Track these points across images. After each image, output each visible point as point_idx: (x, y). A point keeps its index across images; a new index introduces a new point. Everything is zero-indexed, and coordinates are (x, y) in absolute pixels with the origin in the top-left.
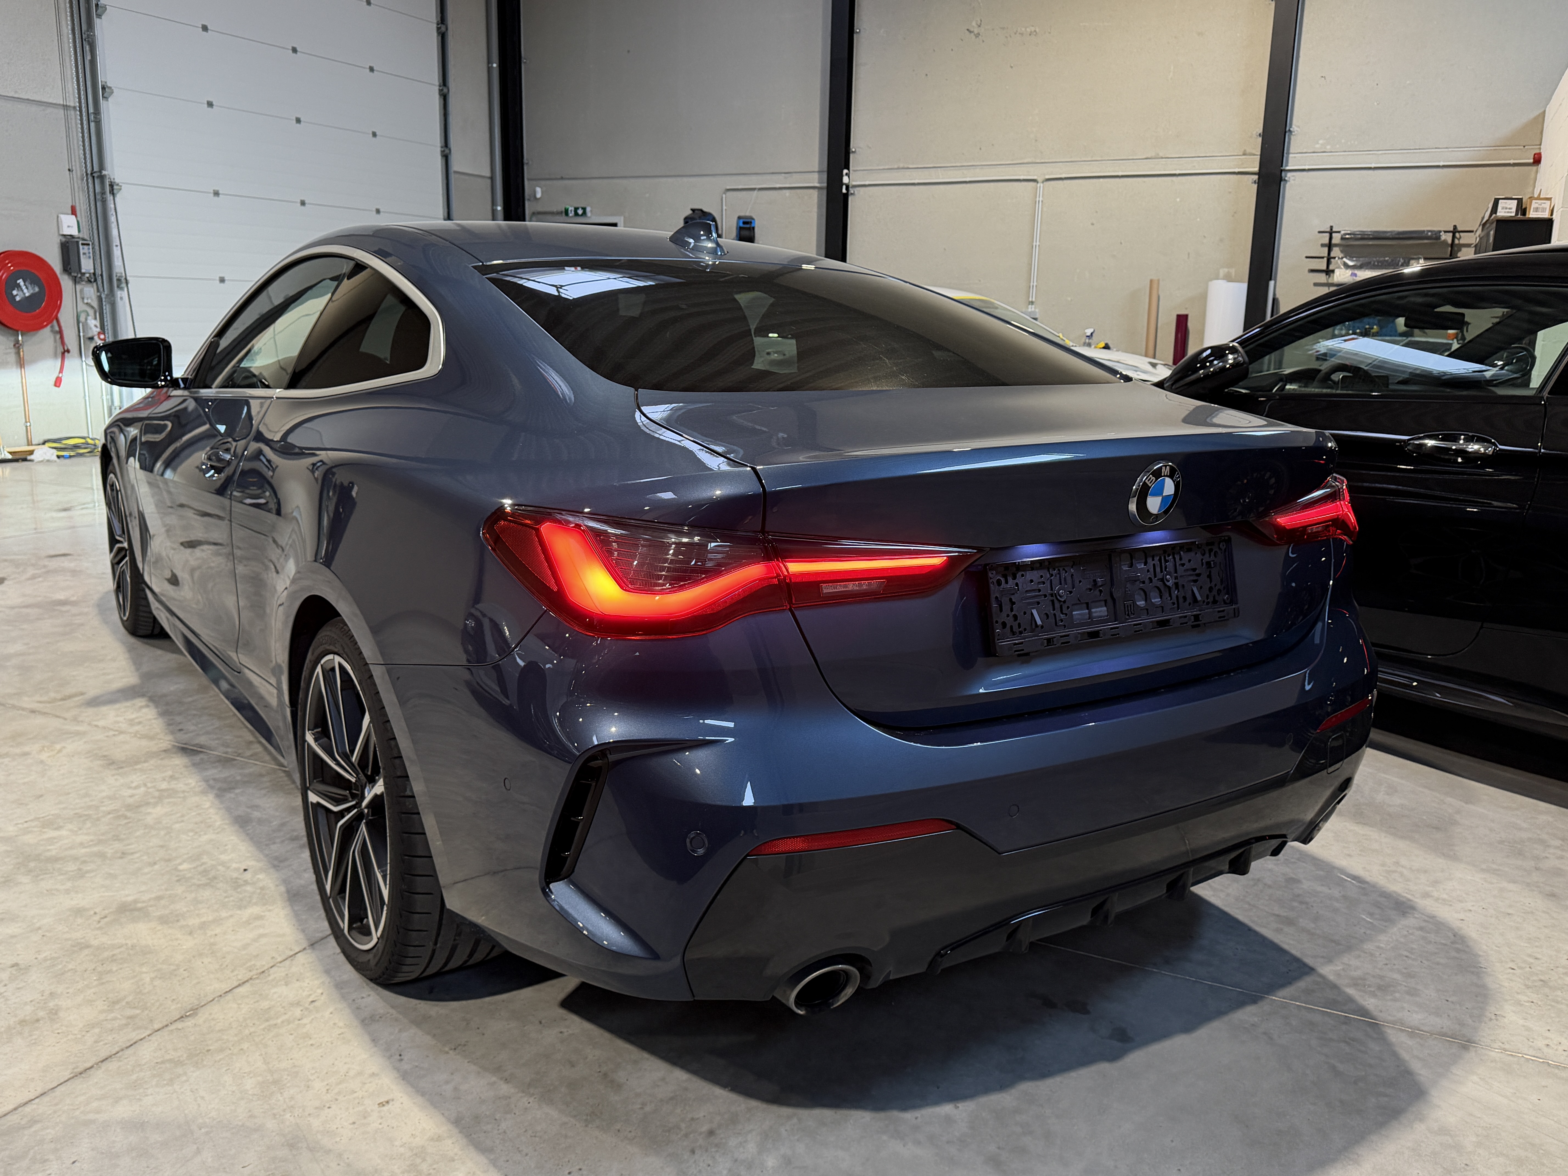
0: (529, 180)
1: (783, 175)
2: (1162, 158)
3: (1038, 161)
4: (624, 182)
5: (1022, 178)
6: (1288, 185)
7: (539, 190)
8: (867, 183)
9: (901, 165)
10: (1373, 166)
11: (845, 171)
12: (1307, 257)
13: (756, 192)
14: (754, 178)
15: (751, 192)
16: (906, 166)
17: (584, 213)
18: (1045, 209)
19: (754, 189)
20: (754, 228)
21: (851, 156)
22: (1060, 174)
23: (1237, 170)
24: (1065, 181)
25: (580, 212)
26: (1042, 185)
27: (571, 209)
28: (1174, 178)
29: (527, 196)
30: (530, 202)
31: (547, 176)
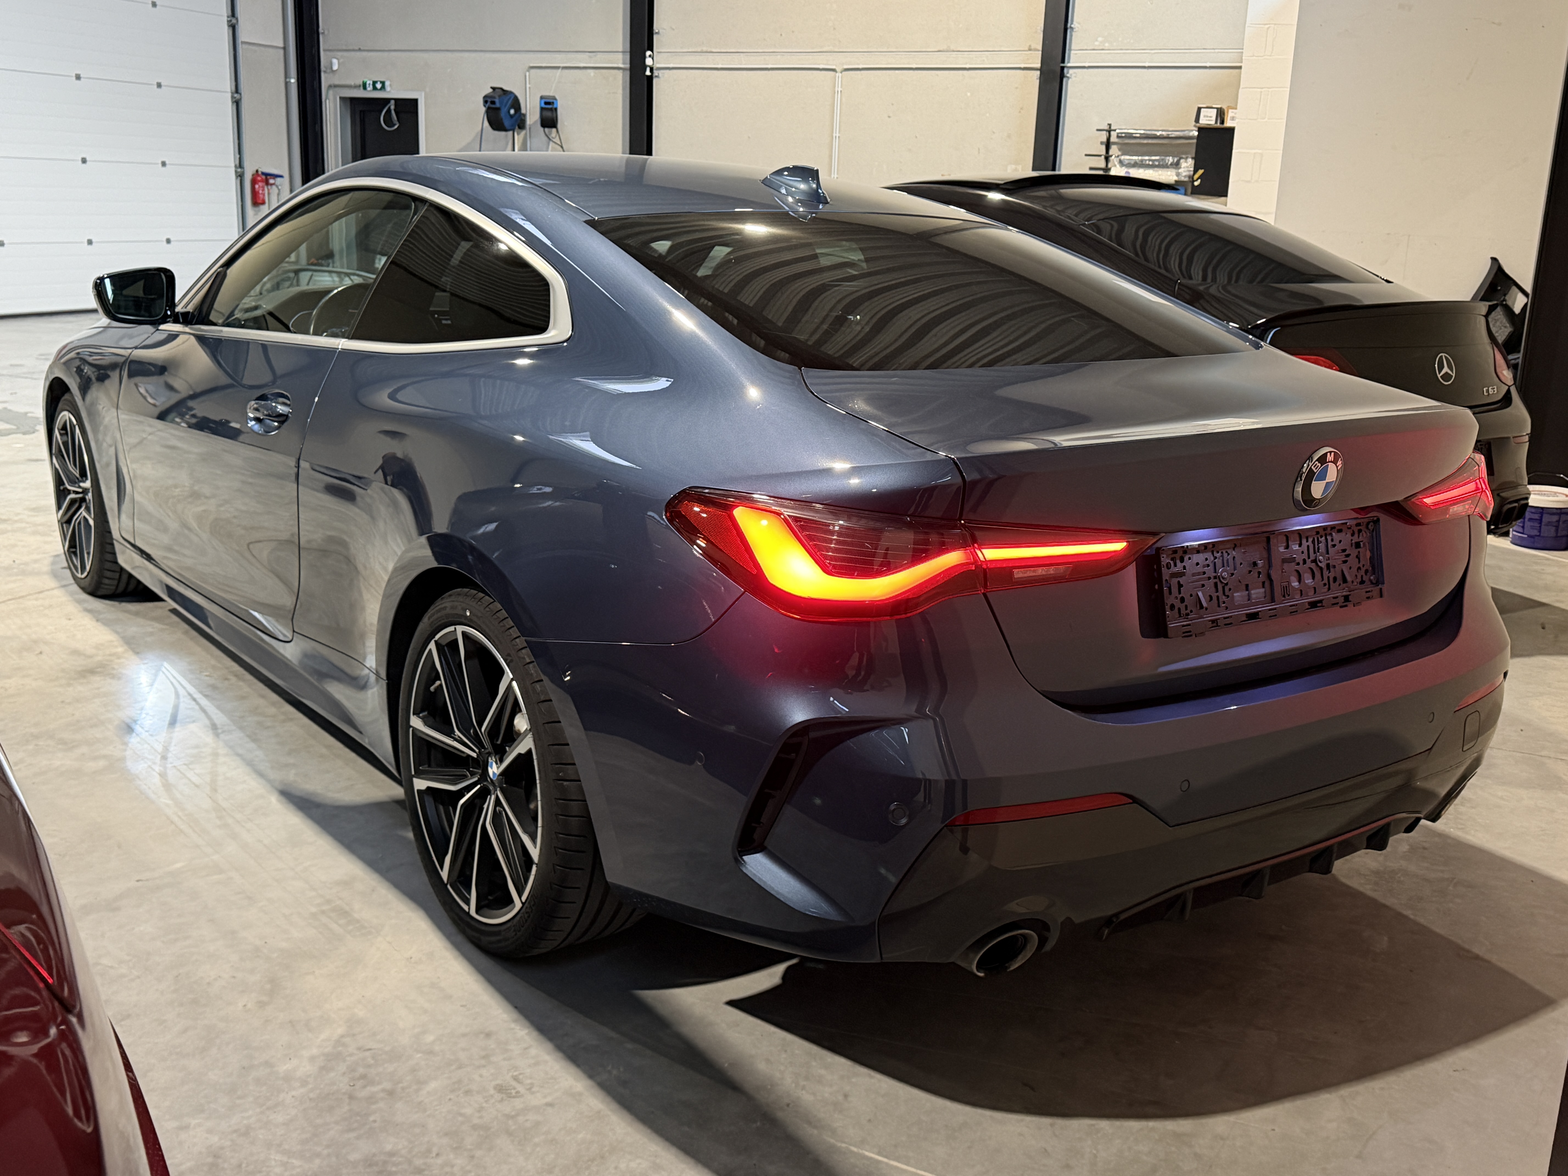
0: (324, 50)
1: (588, 54)
2: (954, 51)
3: (836, 50)
4: (425, 55)
5: (821, 66)
6: (1070, 81)
7: (335, 61)
8: (671, 66)
9: (705, 49)
10: (1147, 64)
11: (648, 53)
12: (1086, 155)
13: (560, 70)
14: (557, 56)
15: (554, 71)
16: (709, 50)
17: (383, 87)
18: (844, 99)
19: (557, 68)
20: (556, 109)
21: (655, 37)
22: (858, 64)
23: (1022, 66)
24: (863, 72)
25: (379, 86)
26: (840, 74)
27: (369, 82)
28: (965, 72)
29: (323, 68)
30: (326, 75)
31: (344, 48)
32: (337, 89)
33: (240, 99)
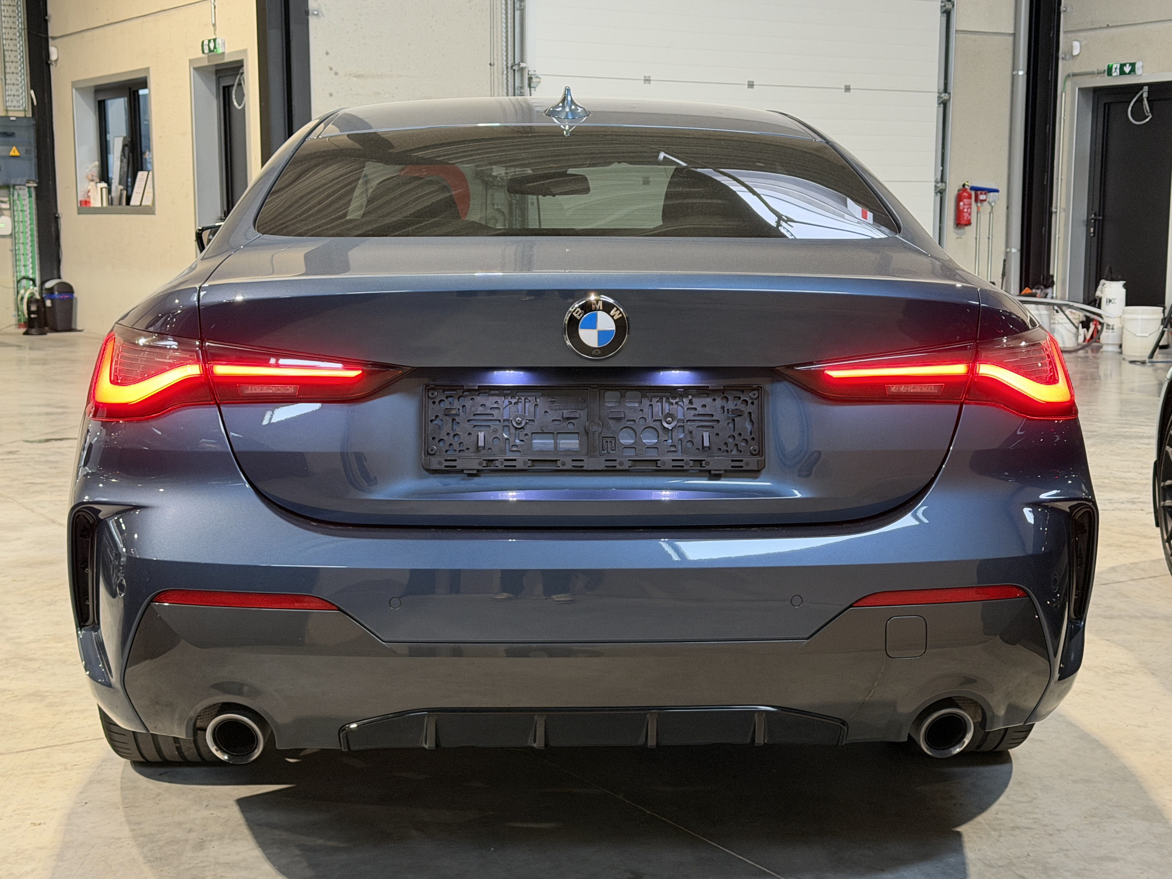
0: (1065, 32)
7: (1076, 45)
17: (1133, 70)
25: (1127, 69)
27: (1116, 66)
29: (1061, 55)
30: (1064, 61)
31: (1090, 27)
32: (1076, 79)
33: (949, 100)
